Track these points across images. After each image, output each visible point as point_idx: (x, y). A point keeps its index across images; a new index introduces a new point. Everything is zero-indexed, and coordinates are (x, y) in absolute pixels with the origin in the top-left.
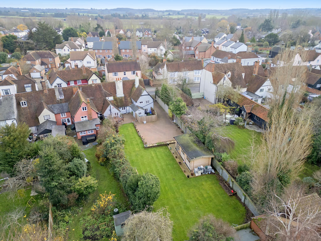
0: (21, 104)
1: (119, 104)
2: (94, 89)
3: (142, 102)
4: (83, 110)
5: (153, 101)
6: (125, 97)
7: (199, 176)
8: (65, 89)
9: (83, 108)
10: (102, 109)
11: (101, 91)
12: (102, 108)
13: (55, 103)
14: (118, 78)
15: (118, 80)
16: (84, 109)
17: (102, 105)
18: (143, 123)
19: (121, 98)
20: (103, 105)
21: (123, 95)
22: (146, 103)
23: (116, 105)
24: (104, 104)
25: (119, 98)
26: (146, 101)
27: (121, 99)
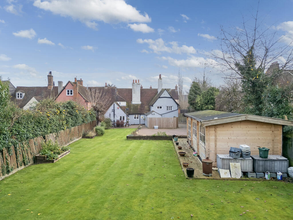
0: (17, 95)
2: (106, 91)
3: (161, 107)
4: (68, 94)
5: (177, 107)
6: (142, 104)
7: (235, 179)
9: (68, 91)
14: (136, 80)
15: (136, 82)
16: (70, 92)
18: (154, 128)
21: (140, 103)
22: (167, 109)
25: (134, 105)
26: (167, 107)
27: (136, 106)
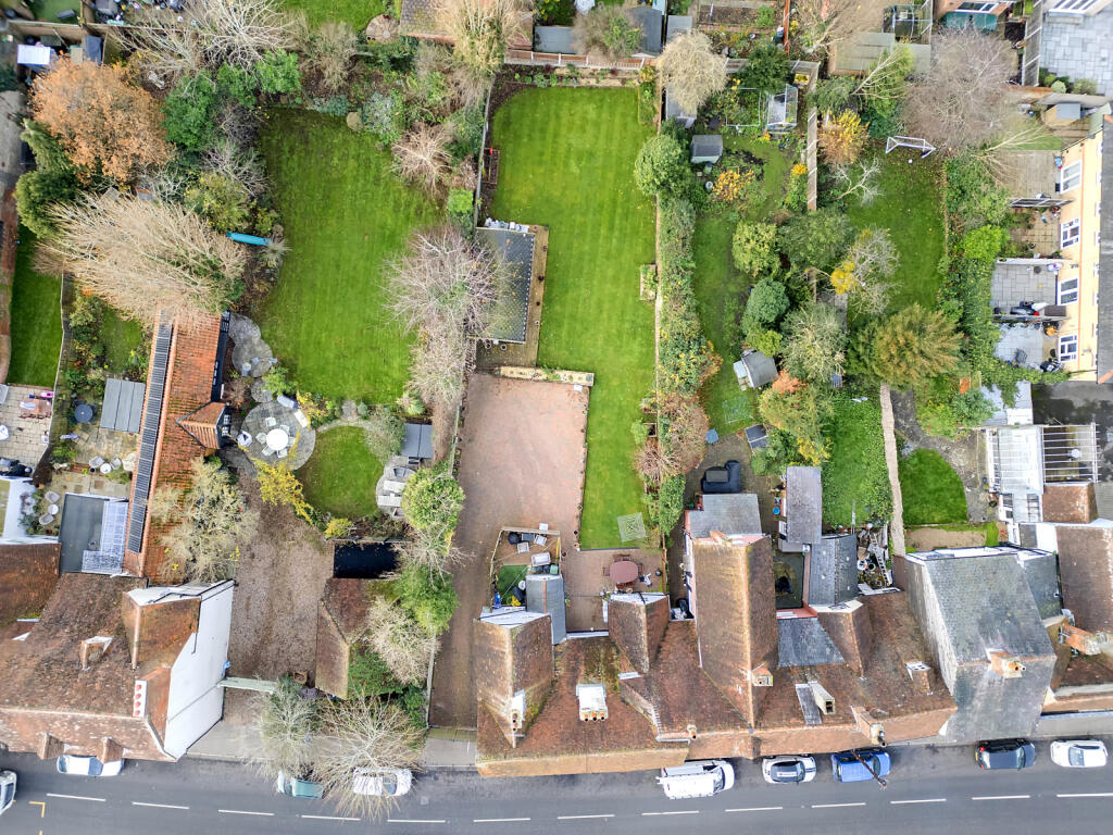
1: (602, 651)
2: (688, 713)
6: (573, 684)
8: (793, 720)
10: (667, 633)
11: (663, 703)
12: (665, 635)
13: (820, 669)
17: (666, 647)
19: (591, 678)
20: (660, 647)
23: (614, 651)
24: (658, 652)
27: (592, 674)
